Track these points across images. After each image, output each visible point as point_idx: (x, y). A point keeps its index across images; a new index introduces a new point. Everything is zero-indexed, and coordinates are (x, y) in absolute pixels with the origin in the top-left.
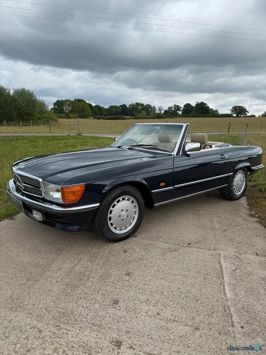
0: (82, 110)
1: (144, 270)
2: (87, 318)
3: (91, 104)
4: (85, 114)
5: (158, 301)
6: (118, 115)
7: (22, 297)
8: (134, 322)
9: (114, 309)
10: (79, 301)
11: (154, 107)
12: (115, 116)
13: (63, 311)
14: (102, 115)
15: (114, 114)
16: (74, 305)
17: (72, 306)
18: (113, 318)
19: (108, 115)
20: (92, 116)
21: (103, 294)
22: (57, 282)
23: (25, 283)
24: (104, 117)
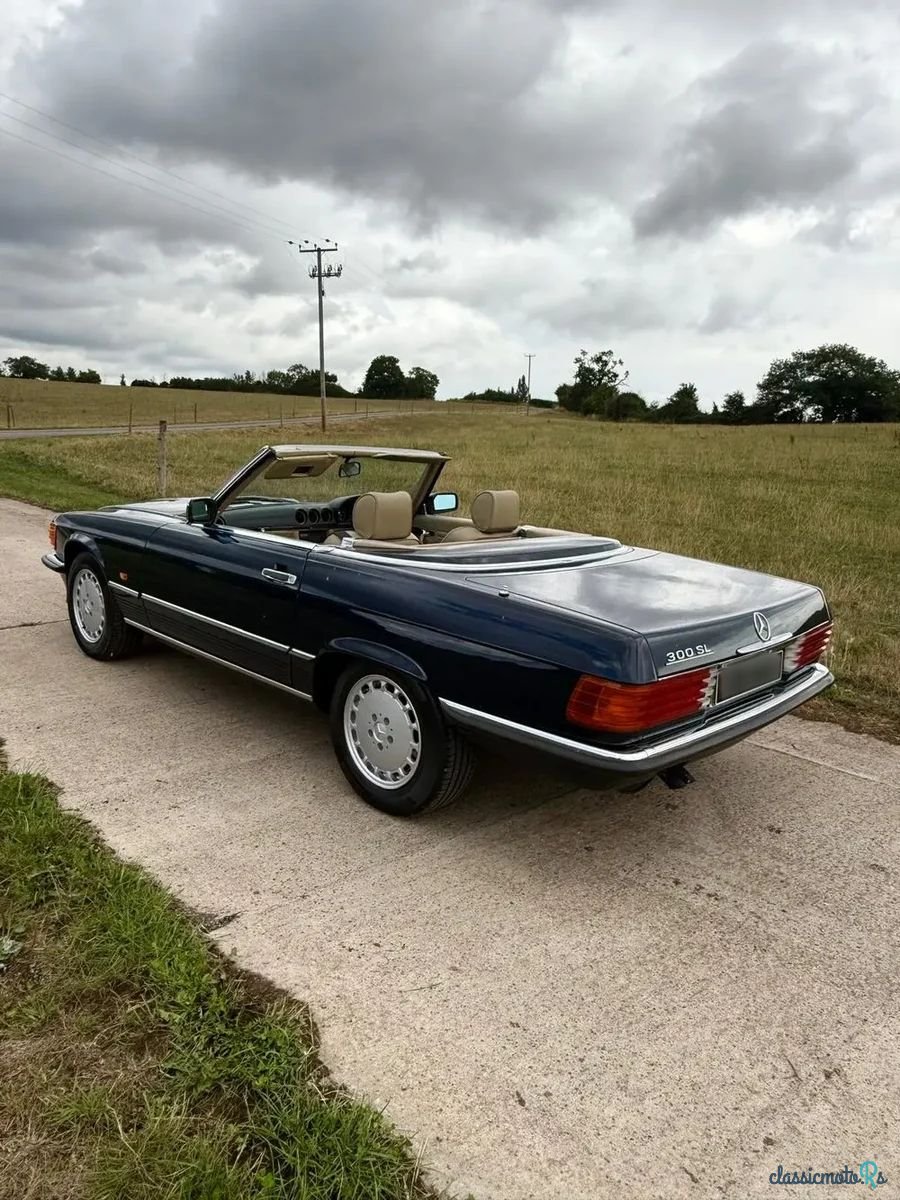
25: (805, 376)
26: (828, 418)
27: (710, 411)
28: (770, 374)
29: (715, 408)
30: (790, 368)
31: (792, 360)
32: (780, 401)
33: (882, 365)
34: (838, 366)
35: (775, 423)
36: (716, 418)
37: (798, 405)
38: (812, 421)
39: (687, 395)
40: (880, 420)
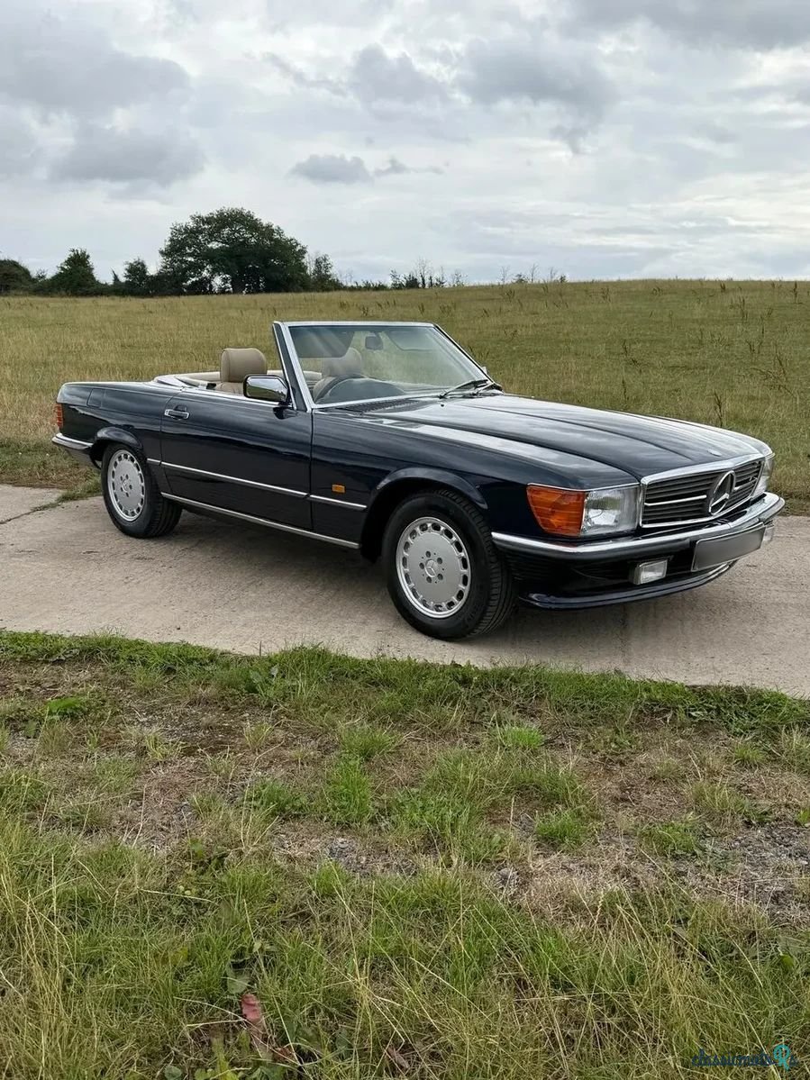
25: (209, 242)
26: (237, 288)
27: (110, 281)
28: (171, 240)
29: (116, 278)
30: (192, 233)
31: (192, 224)
32: (186, 269)
33: (279, 231)
34: (239, 232)
35: (184, 294)
36: (118, 290)
37: (205, 273)
38: (223, 291)
39: (78, 263)
40: (287, 291)
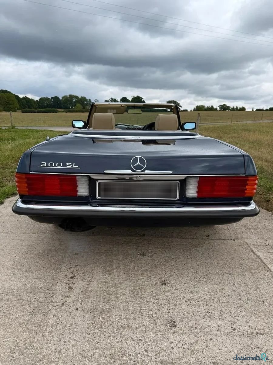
0: (8, 102)
1: (179, 274)
2: (149, 356)
3: (17, 95)
4: (11, 106)
5: (221, 311)
6: (49, 108)
7: (36, 343)
8: (211, 346)
9: (176, 335)
10: (123, 333)
11: (90, 100)
12: (47, 109)
13: (109, 353)
14: (31, 108)
15: (45, 107)
16: (120, 340)
17: (118, 343)
18: (184, 348)
19: (39, 108)
20: (19, 109)
21: (149, 316)
22: (77, 309)
23: (29, 320)
24: (34, 110)
